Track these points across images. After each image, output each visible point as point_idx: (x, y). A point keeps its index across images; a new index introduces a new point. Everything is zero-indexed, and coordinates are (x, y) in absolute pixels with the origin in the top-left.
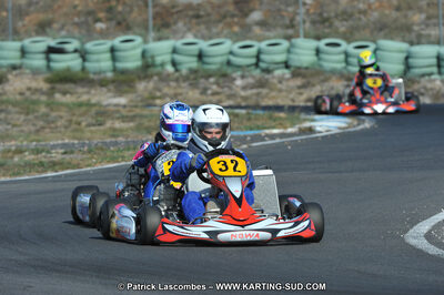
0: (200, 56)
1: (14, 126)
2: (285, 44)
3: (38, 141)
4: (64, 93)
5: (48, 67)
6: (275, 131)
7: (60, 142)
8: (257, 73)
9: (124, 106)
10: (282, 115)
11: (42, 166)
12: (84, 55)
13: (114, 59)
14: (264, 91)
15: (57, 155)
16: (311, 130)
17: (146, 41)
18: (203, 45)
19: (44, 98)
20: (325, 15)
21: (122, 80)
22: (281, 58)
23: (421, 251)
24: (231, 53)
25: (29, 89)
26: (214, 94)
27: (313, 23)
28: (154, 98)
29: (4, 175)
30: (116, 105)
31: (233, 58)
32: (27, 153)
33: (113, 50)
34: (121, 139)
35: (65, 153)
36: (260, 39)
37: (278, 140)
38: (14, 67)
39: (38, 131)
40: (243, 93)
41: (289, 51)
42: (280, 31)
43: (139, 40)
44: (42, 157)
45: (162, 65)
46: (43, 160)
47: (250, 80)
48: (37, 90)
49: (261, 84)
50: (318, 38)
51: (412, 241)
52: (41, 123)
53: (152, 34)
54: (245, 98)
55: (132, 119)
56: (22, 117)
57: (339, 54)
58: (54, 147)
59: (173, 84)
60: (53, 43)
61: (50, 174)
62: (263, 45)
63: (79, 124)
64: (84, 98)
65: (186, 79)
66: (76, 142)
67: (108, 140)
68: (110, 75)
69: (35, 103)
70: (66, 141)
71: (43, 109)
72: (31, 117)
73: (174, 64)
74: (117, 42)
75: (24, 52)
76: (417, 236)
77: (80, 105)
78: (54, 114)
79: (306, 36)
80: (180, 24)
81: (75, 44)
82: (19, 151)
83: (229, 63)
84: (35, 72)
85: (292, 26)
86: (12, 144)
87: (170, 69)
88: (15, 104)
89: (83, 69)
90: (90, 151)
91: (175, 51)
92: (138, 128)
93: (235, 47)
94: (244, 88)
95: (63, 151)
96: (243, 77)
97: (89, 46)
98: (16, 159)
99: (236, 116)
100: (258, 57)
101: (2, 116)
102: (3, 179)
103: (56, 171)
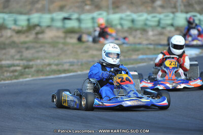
0: (133, 21)
1: (48, 53)
2: (171, 15)
3: (58, 60)
4: (71, 38)
5: (64, 27)
7: (68, 60)
8: (159, 29)
11: (60, 72)
12: (79, 20)
13: (94, 22)
14: (162, 37)
15: (66, 67)
17: (108, 14)
18: (134, 16)
19: (62, 41)
20: (190, 2)
22: (169, 22)
24: (147, 20)
25: (55, 36)
26: (140, 38)
27: (185, 6)
29: (42, 75)
31: (149, 23)
32: (53, 66)
33: (93, 19)
34: (96, 59)
35: (70, 66)
36: (160, 13)
38: (49, 27)
39: (58, 56)
40: (153, 38)
41: (173, 19)
42: (170, 10)
43: (105, 14)
44: (60, 68)
45: (116, 25)
47: (156, 32)
48: (58, 37)
49: (161, 34)
50: (187, 12)
52: (60, 52)
53: (111, 11)
54: (153, 41)
56: (51, 49)
58: (66, 63)
60: (65, 15)
61: (63, 75)
62: (162, 16)
63: (76, 52)
65: (126, 31)
66: (75, 61)
67: (90, 60)
70: (71, 60)
71: (61, 46)
72: (56, 49)
73: (121, 24)
74: (95, 14)
75: (52, 20)
78: (66, 48)
79: (182, 12)
80: (124, 7)
81: (75, 16)
82: (50, 65)
83: (146, 25)
84: (58, 29)
86: (46, 62)
87: (119, 27)
88: (49, 43)
89: (80, 28)
90: (82, 65)
91: (121, 19)
93: (149, 17)
94: (153, 35)
95: (68, 64)
96: (153, 30)
97: (83, 17)
98: (48, 68)
99: (149, 49)
100: (159, 22)
101: (42, 49)
102: (41, 77)
103: (65, 73)
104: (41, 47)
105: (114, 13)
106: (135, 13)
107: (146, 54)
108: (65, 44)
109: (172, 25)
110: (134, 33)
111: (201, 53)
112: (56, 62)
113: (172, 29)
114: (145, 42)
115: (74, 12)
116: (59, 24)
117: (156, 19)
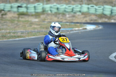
0: (58, 9)
1: (9, 26)
2: (80, 6)
3: (15, 30)
4: (22, 18)
5: (18, 11)
6: (77, 29)
7: (20, 31)
8: (72, 13)
9: (37, 22)
10: (78, 25)
11: (15, 37)
12: (27, 8)
13: (35, 9)
14: (74, 18)
15: (19, 34)
16: (86, 29)
17: (43, 4)
18: (58, 6)
19: (17, 19)
21: (37, 15)
22: (78, 10)
23: (113, 61)
24: (66, 8)
25: (13, 17)
26: (61, 19)
27: (87, 1)
28: (45, 19)
29: (5, 39)
30: (35, 21)
31: (67, 10)
32: (11, 33)
33: (35, 7)
34: (36, 30)
35: (22, 33)
36: (73, 5)
37: (77, 31)
38: (9, 11)
39: (15, 28)
40: (69, 19)
41: (81, 8)
42: (78, 3)
43: (41, 4)
44: (15, 35)
45: (48, 11)
46: (16, 35)
47: (70, 15)
48: (15, 17)
49: (74, 16)
50: (88, 4)
51: (111, 58)
52: (15, 26)
53: (45, 3)
54: (69, 20)
55: (39, 25)
56: (11, 24)
57: (94, 9)
58: (19, 32)
59: (50, 16)
60: (19, 5)
61: (17, 39)
62: (74, 6)
63: (25, 26)
64: (27, 19)
65: (54, 15)
66: (24, 31)
67: (33, 30)
68: (34, 13)
69: (14, 20)
70: (22, 30)
71: (16, 22)
72: (13, 24)
73: (51, 11)
74: (36, 5)
75: (11, 7)
76: (112, 57)
77: (26, 21)
78: (19, 23)
79: (86, 4)
81: (24, 5)
82: (10, 33)
83: (65, 11)
84: (14, 12)
85: (82, 1)
86: (8, 31)
87: (49, 12)
88: (9, 20)
89: (27, 12)
90: (28, 33)
91: (51, 7)
92: (41, 27)
93: (67, 6)
94: (69, 17)
95: (20, 33)
96: (69, 14)
97: (29, 6)
98: (9, 35)
99: (66, 25)
100: (73, 9)
101: (5, 24)
102: (5, 40)
103: (19, 38)
104: (5, 22)
105: (47, 4)
106: (59, 4)
107: (65, 28)
108: (18, 21)
109: (80, 11)
110: (58, 16)
111: (96, 28)
112: (13, 31)
113: (80, 14)
114: (64, 21)
115: (24, 3)
116: (15, 10)
117: (71, 8)
